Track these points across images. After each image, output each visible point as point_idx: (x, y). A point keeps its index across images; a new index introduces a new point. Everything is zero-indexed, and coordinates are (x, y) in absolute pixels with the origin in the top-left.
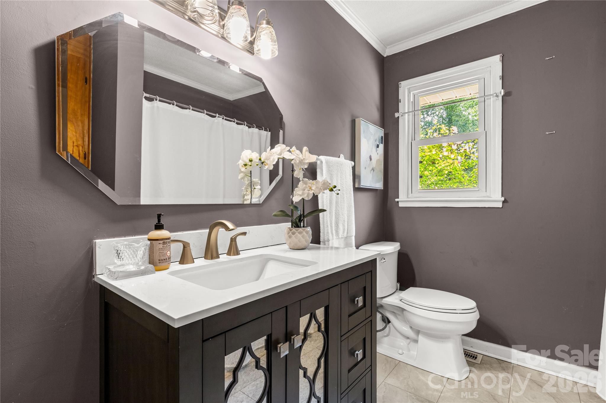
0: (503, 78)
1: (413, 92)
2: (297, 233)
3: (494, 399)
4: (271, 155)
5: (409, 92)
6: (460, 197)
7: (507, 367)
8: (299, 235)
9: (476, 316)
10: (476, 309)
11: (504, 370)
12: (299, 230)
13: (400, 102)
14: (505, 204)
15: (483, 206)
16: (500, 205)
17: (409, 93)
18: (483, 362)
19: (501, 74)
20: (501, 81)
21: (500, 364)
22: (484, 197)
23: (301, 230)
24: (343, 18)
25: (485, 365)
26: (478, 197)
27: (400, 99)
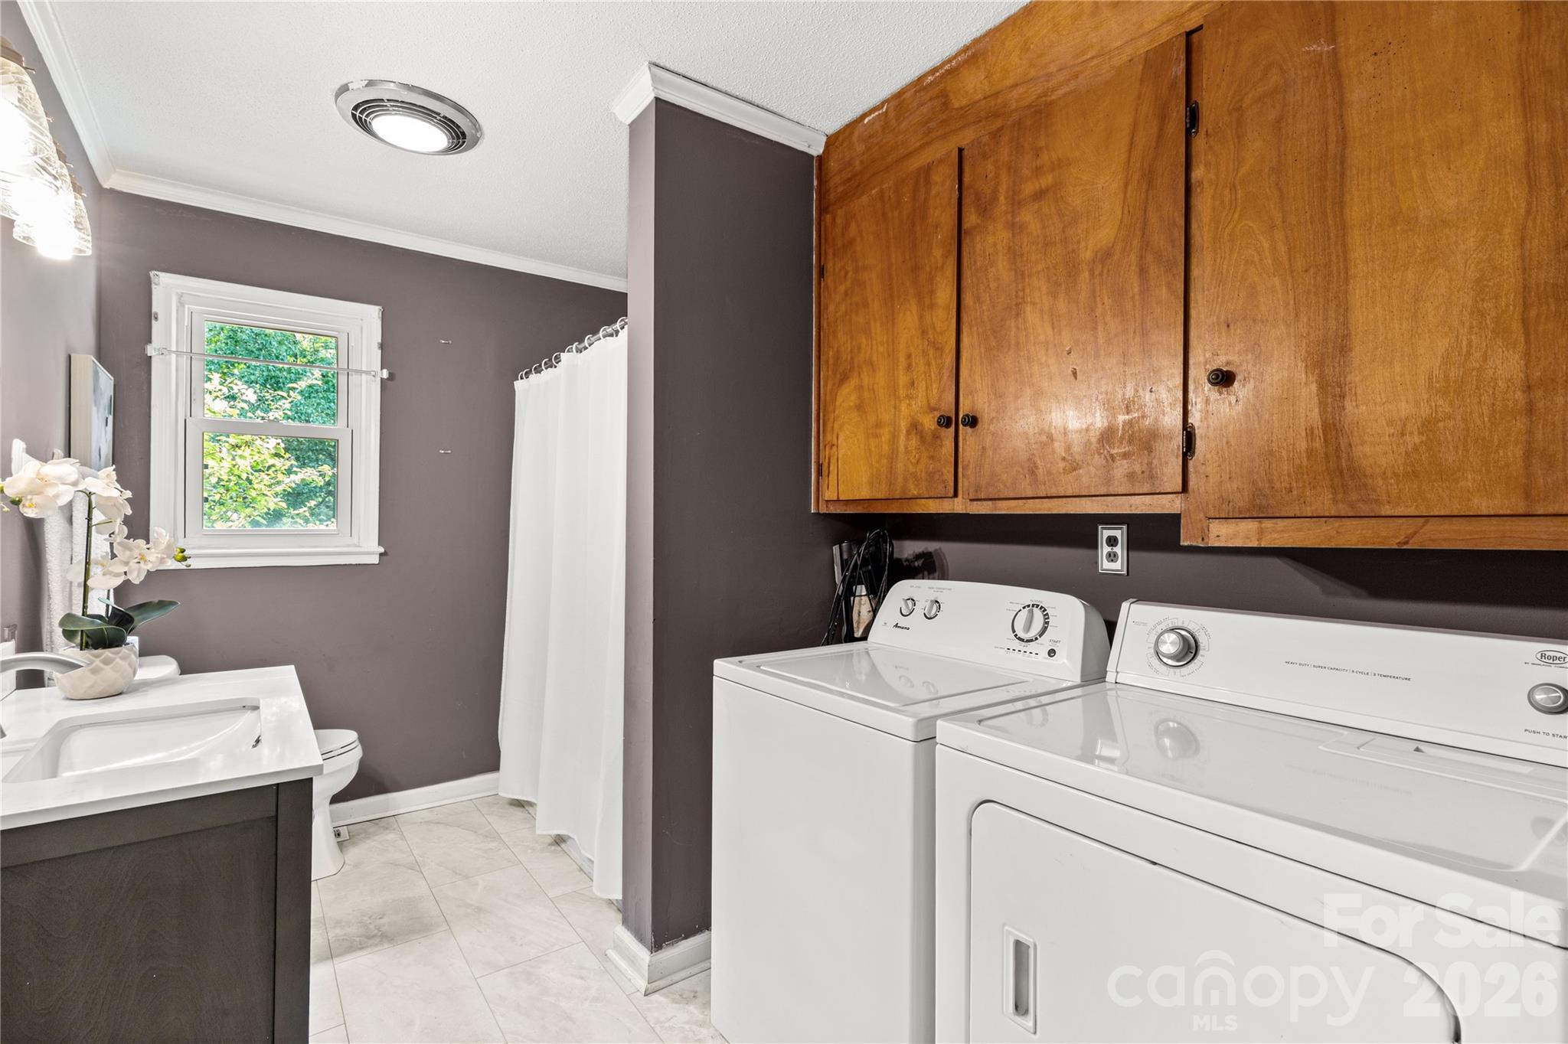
0: (382, 346)
1: (190, 306)
2: (118, 660)
3: (396, 865)
4: (45, 485)
5: (180, 303)
6: (303, 547)
7: (388, 824)
8: (121, 662)
9: (357, 754)
10: (357, 743)
11: (387, 828)
12: (103, 654)
13: (156, 319)
14: (384, 557)
15: (348, 563)
16: (375, 560)
17: (178, 304)
18: (351, 834)
19: (380, 341)
20: (380, 351)
21: (377, 824)
22: (349, 546)
23: (126, 651)
24: (59, 95)
25: (358, 837)
26: (336, 547)
27: (156, 314)
